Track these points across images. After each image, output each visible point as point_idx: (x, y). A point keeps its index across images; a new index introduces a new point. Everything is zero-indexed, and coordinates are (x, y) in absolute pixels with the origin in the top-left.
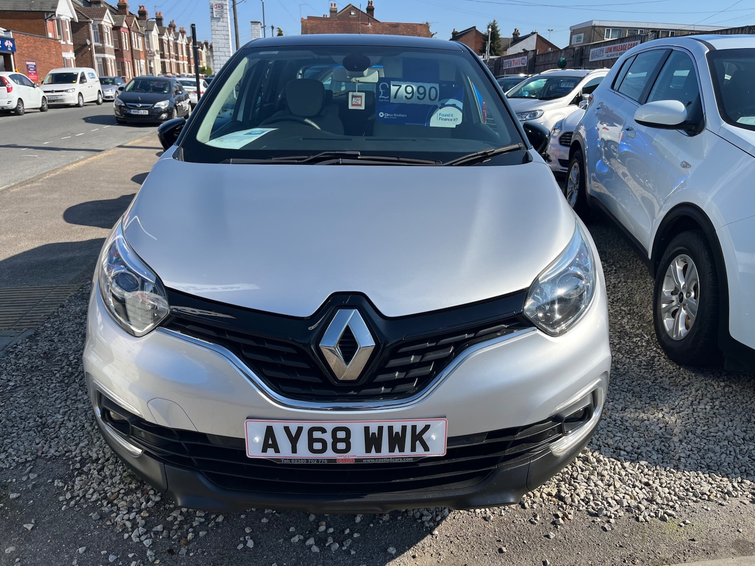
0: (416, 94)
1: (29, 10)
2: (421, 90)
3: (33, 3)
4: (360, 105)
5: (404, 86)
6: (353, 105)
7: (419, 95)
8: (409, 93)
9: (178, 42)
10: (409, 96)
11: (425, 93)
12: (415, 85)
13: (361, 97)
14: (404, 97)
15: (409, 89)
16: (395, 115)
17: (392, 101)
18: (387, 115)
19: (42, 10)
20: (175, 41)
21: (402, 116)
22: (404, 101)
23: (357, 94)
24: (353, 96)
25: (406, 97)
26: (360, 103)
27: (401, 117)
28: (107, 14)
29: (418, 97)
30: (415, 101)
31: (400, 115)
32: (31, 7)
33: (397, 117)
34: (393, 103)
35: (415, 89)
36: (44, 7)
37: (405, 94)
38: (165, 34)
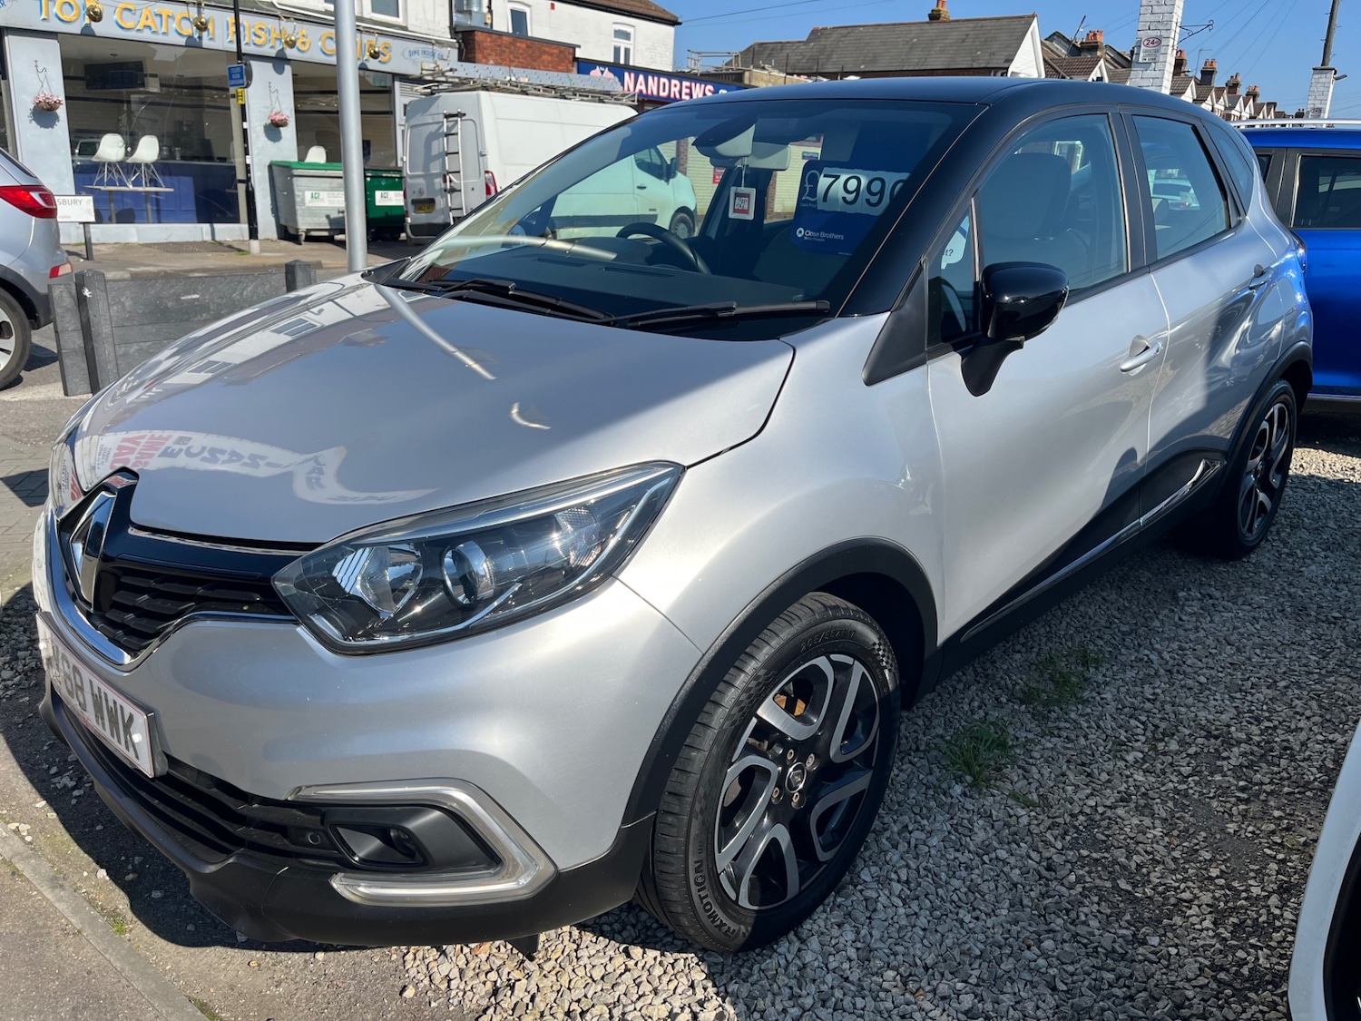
0: (864, 194)
1: (969, 66)
2: (876, 187)
3: (978, 56)
4: (746, 212)
5: (843, 178)
6: (735, 211)
7: (869, 196)
8: (852, 192)
9: (1233, 112)
10: (850, 197)
11: (882, 192)
12: (867, 176)
13: (748, 196)
14: (841, 200)
15: (852, 185)
16: (823, 234)
17: (821, 206)
18: (810, 234)
19: (989, 66)
20: (1228, 112)
21: (835, 237)
22: (841, 207)
23: (743, 189)
24: (737, 195)
25: (844, 198)
26: (746, 207)
27: (834, 239)
28: (1100, 68)
29: (868, 201)
30: (861, 207)
31: (831, 235)
32: (974, 61)
33: (825, 238)
34: (823, 211)
35: (864, 182)
36: (995, 61)
37: (842, 193)
38: (1209, 98)
